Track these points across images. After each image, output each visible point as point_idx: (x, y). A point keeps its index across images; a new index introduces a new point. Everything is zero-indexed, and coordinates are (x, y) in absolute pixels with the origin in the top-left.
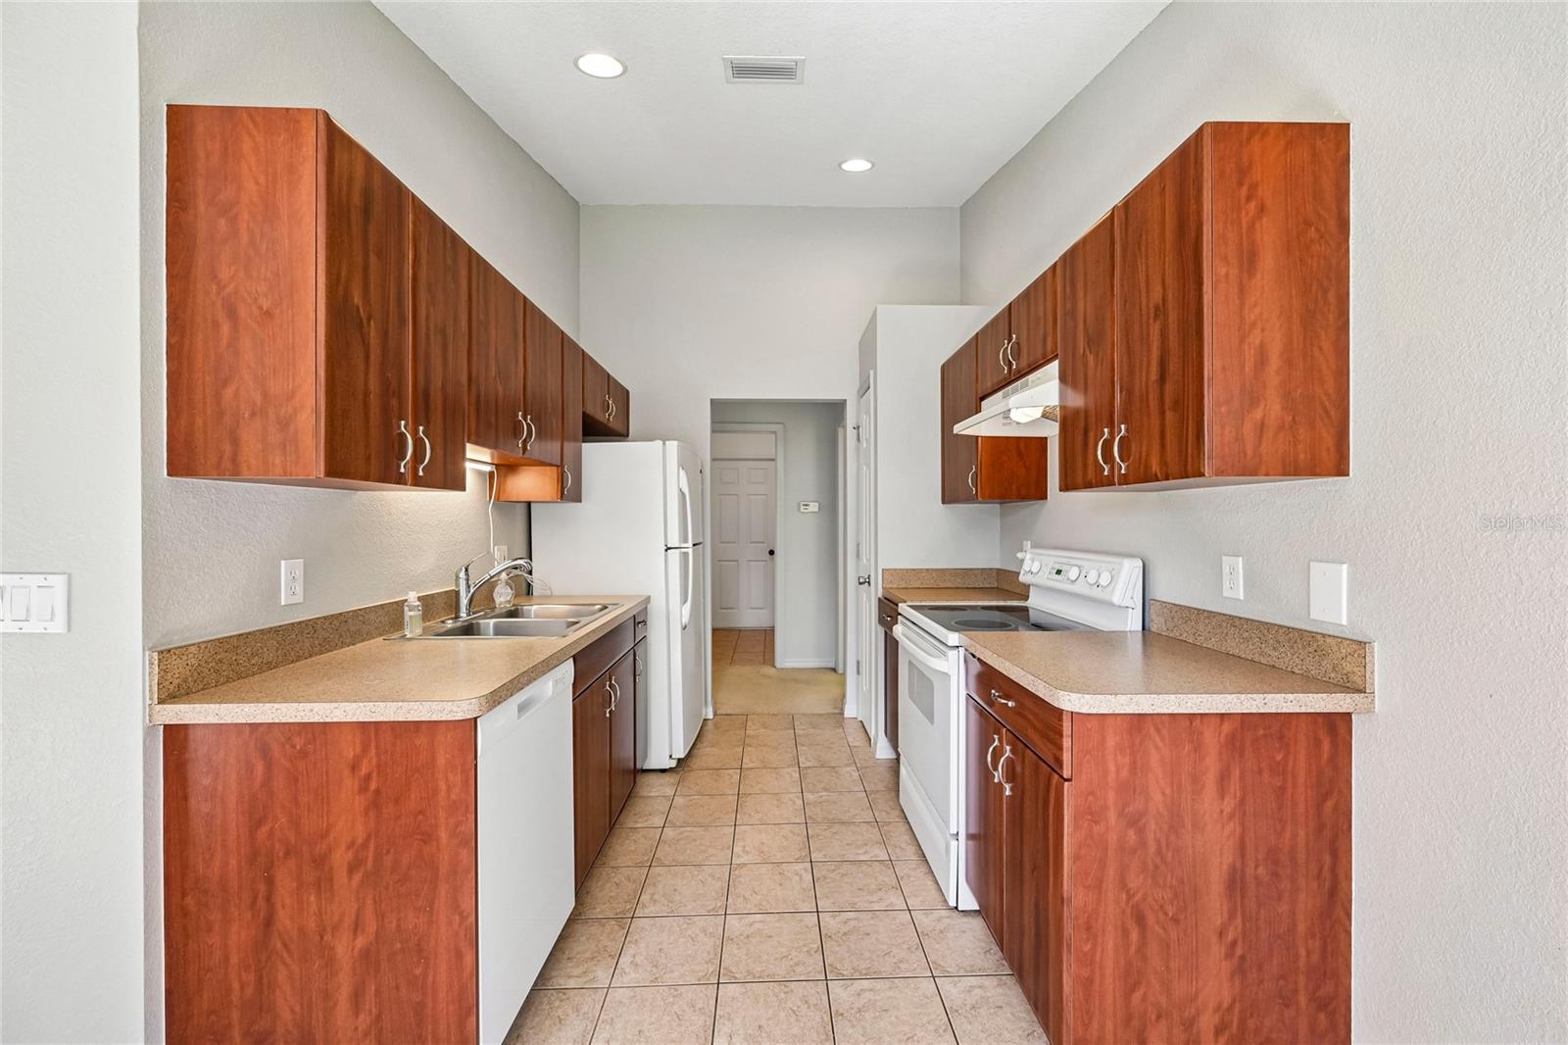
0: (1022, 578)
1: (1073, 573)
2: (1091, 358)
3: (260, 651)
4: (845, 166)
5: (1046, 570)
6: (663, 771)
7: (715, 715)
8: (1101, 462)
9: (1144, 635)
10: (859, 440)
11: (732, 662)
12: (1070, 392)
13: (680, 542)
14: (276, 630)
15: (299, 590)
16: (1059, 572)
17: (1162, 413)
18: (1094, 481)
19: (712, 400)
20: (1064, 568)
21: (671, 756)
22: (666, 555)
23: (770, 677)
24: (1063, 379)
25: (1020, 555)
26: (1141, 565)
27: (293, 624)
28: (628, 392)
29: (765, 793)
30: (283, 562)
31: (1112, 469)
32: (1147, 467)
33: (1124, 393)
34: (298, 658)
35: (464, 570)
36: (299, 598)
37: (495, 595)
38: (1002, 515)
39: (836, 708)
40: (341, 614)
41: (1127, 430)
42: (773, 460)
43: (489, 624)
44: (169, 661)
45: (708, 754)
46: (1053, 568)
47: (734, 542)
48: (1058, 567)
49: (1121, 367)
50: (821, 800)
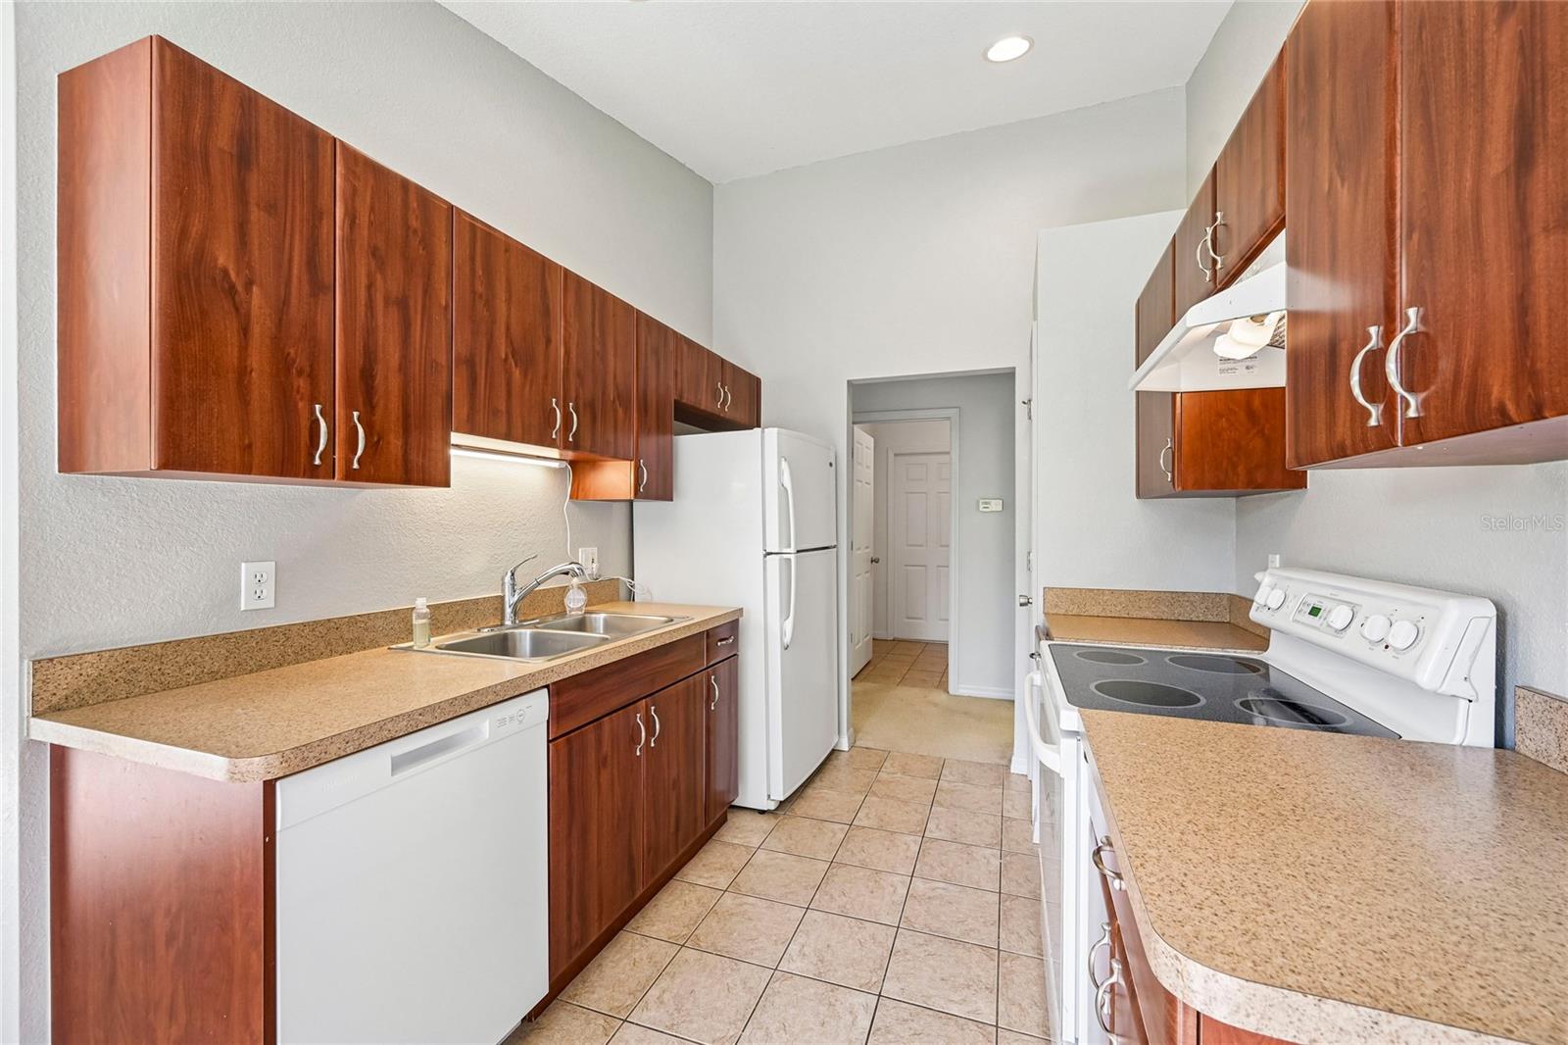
0: (1255, 615)
1: (1339, 616)
2: (1344, 195)
3: (199, 659)
4: (993, 55)
5: (1292, 605)
6: (762, 812)
7: (852, 746)
8: (1361, 400)
9: (1499, 760)
10: (1030, 418)
11: (903, 681)
12: (1305, 279)
13: (780, 547)
14: (225, 638)
15: (268, 591)
16: (1315, 611)
17: (1523, 246)
18: (1348, 442)
19: (848, 381)
20: (1324, 605)
21: (769, 796)
22: (765, 563)
23: (936, 705)
24: (1293, 259)
25: (1258, 576)
26: (1494, 612)
27: (252, 631)
28: (758, 381)
29: (863, 866)
30: (243, 565)
31: (1389, 413)
32: (1477, 390)
33: (1415, 236)
34: (261, 668)
35: (509, 574)
36: (269, 602)
37: (566, 601)
38: (1240, 512)
39: (1003, 758)
40: (329, 620)
41: (1424, 320)
42: (948, 453)
43: (526, 634)
44: (52, 671)
45: (826, 798)
46: (1304, 603)
47: (921, 546)
48: (1314, 602)
49: (1411, 180)
50: (932, 894)
